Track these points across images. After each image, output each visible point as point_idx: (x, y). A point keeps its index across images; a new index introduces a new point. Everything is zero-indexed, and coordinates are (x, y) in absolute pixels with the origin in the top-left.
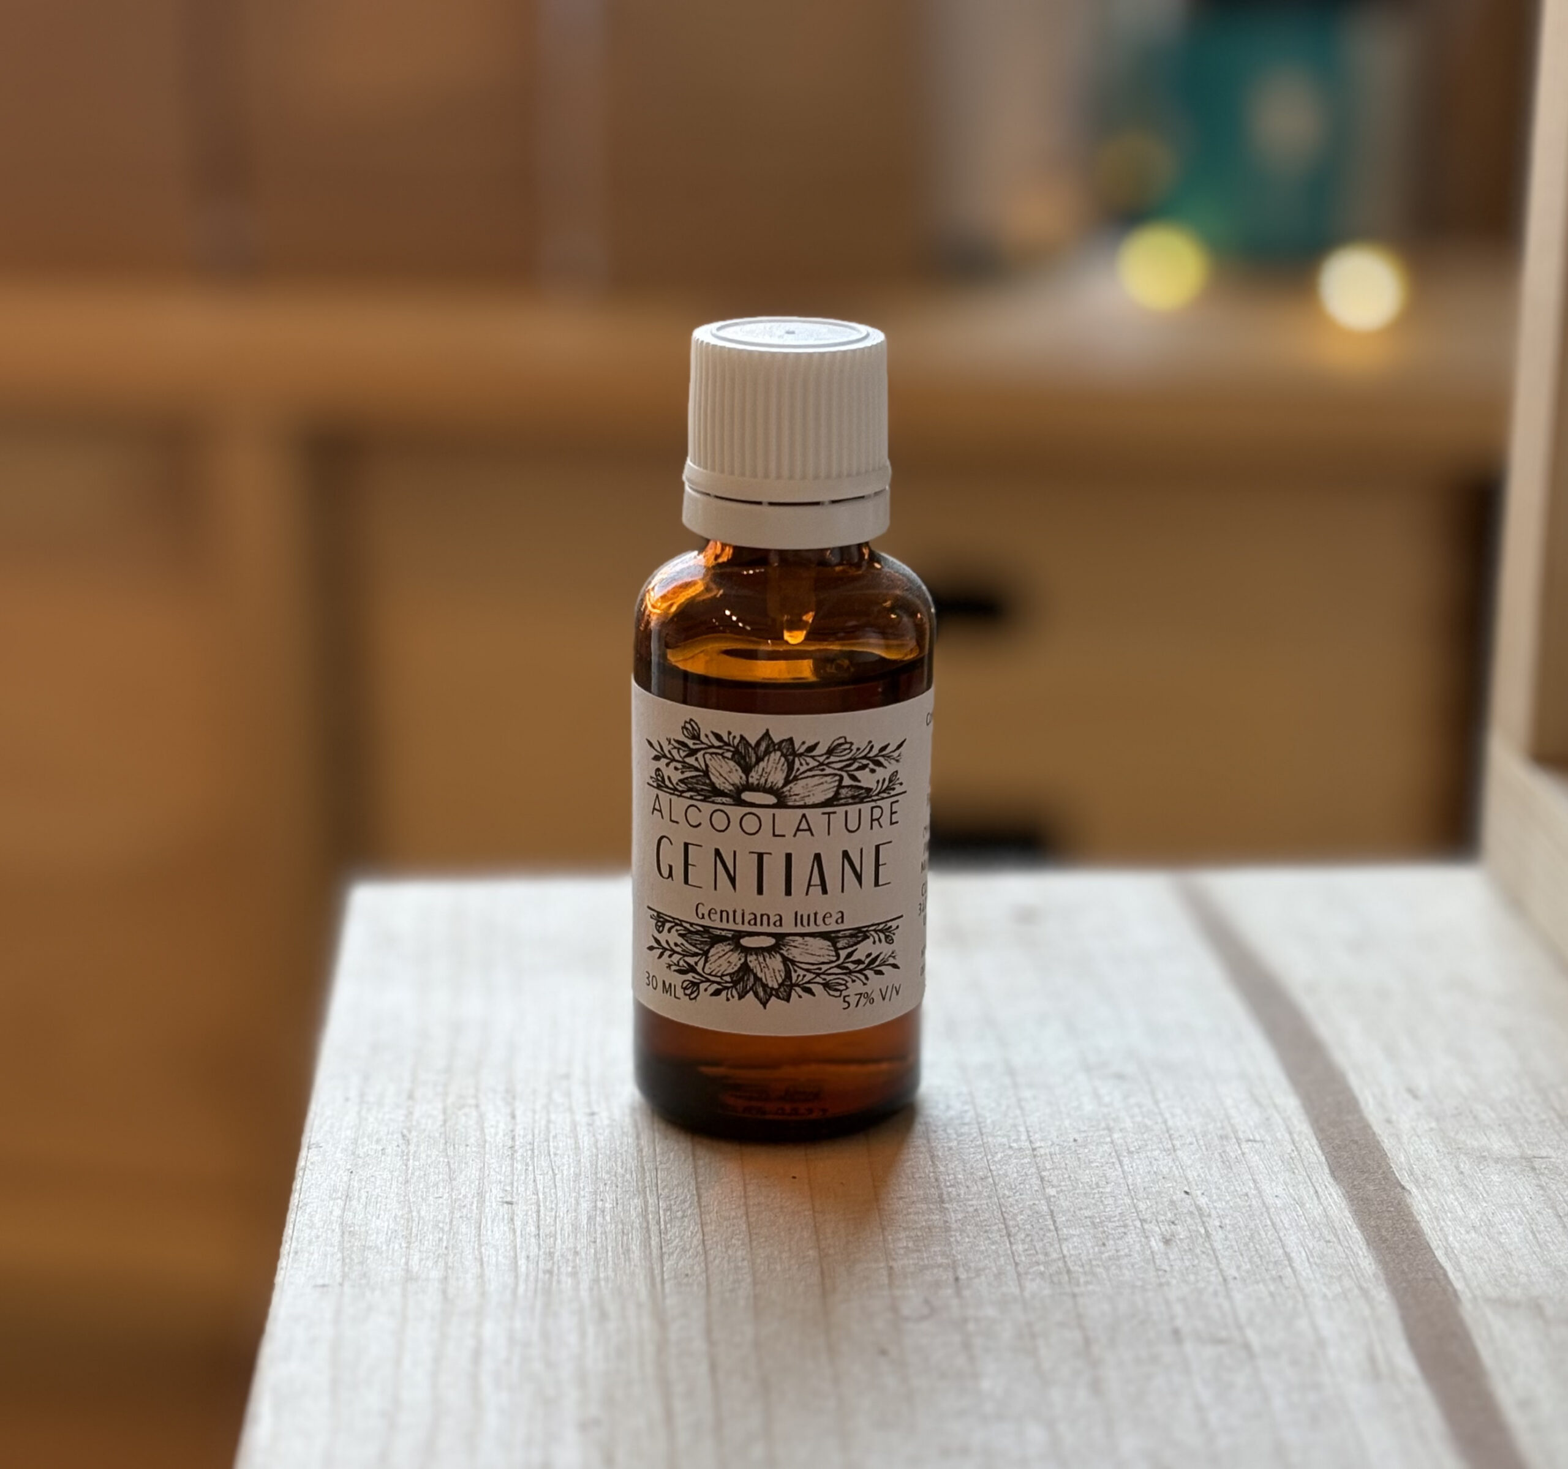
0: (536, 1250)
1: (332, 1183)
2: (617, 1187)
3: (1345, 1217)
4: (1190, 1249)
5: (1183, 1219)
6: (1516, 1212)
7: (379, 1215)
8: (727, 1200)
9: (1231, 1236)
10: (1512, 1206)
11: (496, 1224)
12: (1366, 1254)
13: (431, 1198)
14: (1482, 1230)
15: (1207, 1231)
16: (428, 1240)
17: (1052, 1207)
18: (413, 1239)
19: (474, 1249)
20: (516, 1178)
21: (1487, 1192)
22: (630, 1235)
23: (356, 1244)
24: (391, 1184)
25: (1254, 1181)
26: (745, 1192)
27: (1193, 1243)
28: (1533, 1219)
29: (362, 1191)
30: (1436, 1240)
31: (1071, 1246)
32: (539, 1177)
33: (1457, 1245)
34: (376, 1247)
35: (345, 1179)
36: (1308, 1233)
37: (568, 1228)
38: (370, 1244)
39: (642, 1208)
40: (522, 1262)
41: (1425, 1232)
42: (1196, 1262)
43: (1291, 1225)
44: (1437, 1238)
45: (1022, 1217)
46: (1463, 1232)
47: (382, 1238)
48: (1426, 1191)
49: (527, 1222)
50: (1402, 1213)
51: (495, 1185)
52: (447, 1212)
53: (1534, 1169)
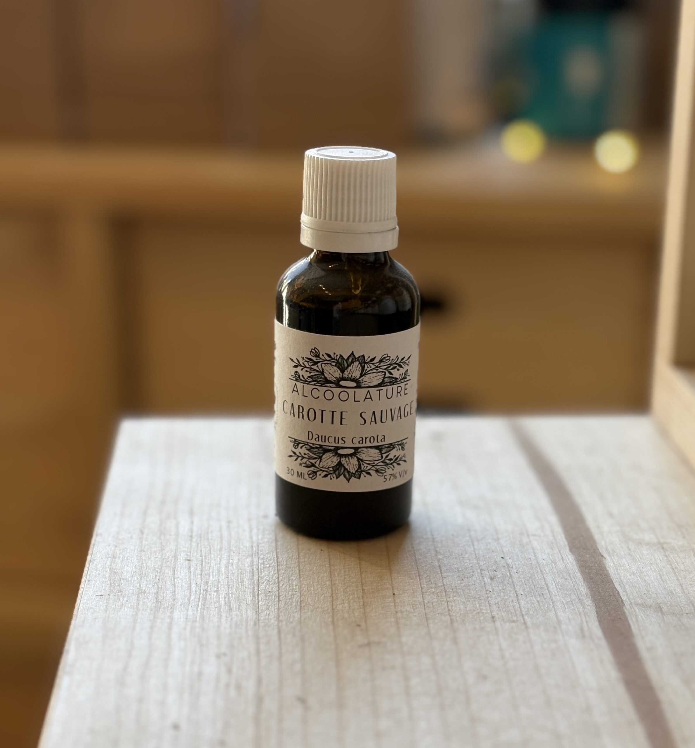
0: (200, 581)
1: (107, 551)
2: (239, 553)
3: (574, 568)
4: (502, 582)
5: (500, 569)
6: (653, 567)
7: (128, 565)
8: (290, 560)
9: (522, 576)
10: (652, 564)
11: (182, 569)
12: (583, 584)
13: (152, 558)
14: (637, 574)
15: (510, 574)
16: (150, 576)
17: (440, 564)
18: (143, 576)
19: (171, 579)
20: (192, 549)
21: (641, 558)
22: (244, 575)
23: (117, 577)
24: (134, 552)
25: (534, 553)
26: (299, 556)
27: (504, 580)
28: (661, 570)
29: (121, 555)
30: (615, 579)
31: (447, 580)
32: (203, 549)
33: (625, 581)
34: (126, 579)
35: (113, 549)
36: (557, 575)
37: (216, 571)
38: (124, 577)
39: (250, 563)
40: (193, 586)
41: (611, 575)
42: (505, 587)
43: (550, 572)
44: (616, 578)
45: (426, 568)
46: (628, 575)
47: (129, 575)
48: (613, 557)
49: (197, 569)
50: (601, 567)
51: (182, 552)
52: (160, 564)
53: (663, 548)
